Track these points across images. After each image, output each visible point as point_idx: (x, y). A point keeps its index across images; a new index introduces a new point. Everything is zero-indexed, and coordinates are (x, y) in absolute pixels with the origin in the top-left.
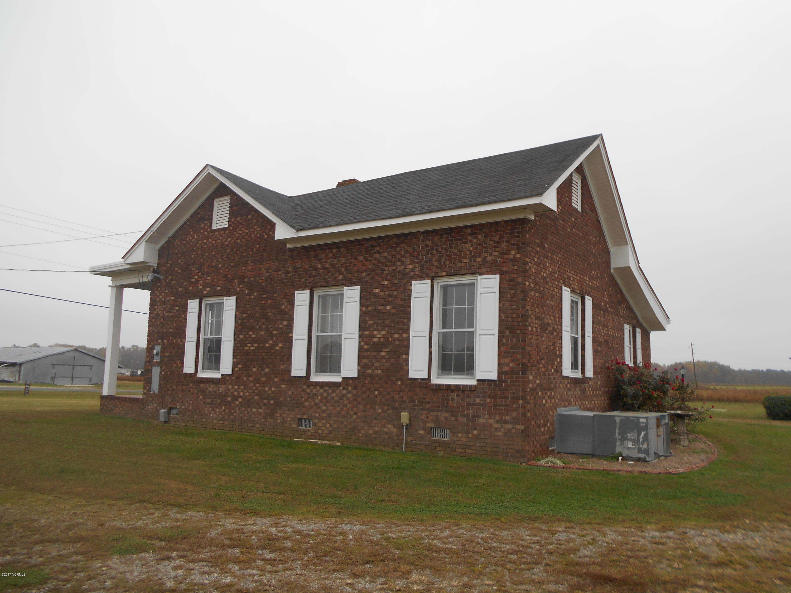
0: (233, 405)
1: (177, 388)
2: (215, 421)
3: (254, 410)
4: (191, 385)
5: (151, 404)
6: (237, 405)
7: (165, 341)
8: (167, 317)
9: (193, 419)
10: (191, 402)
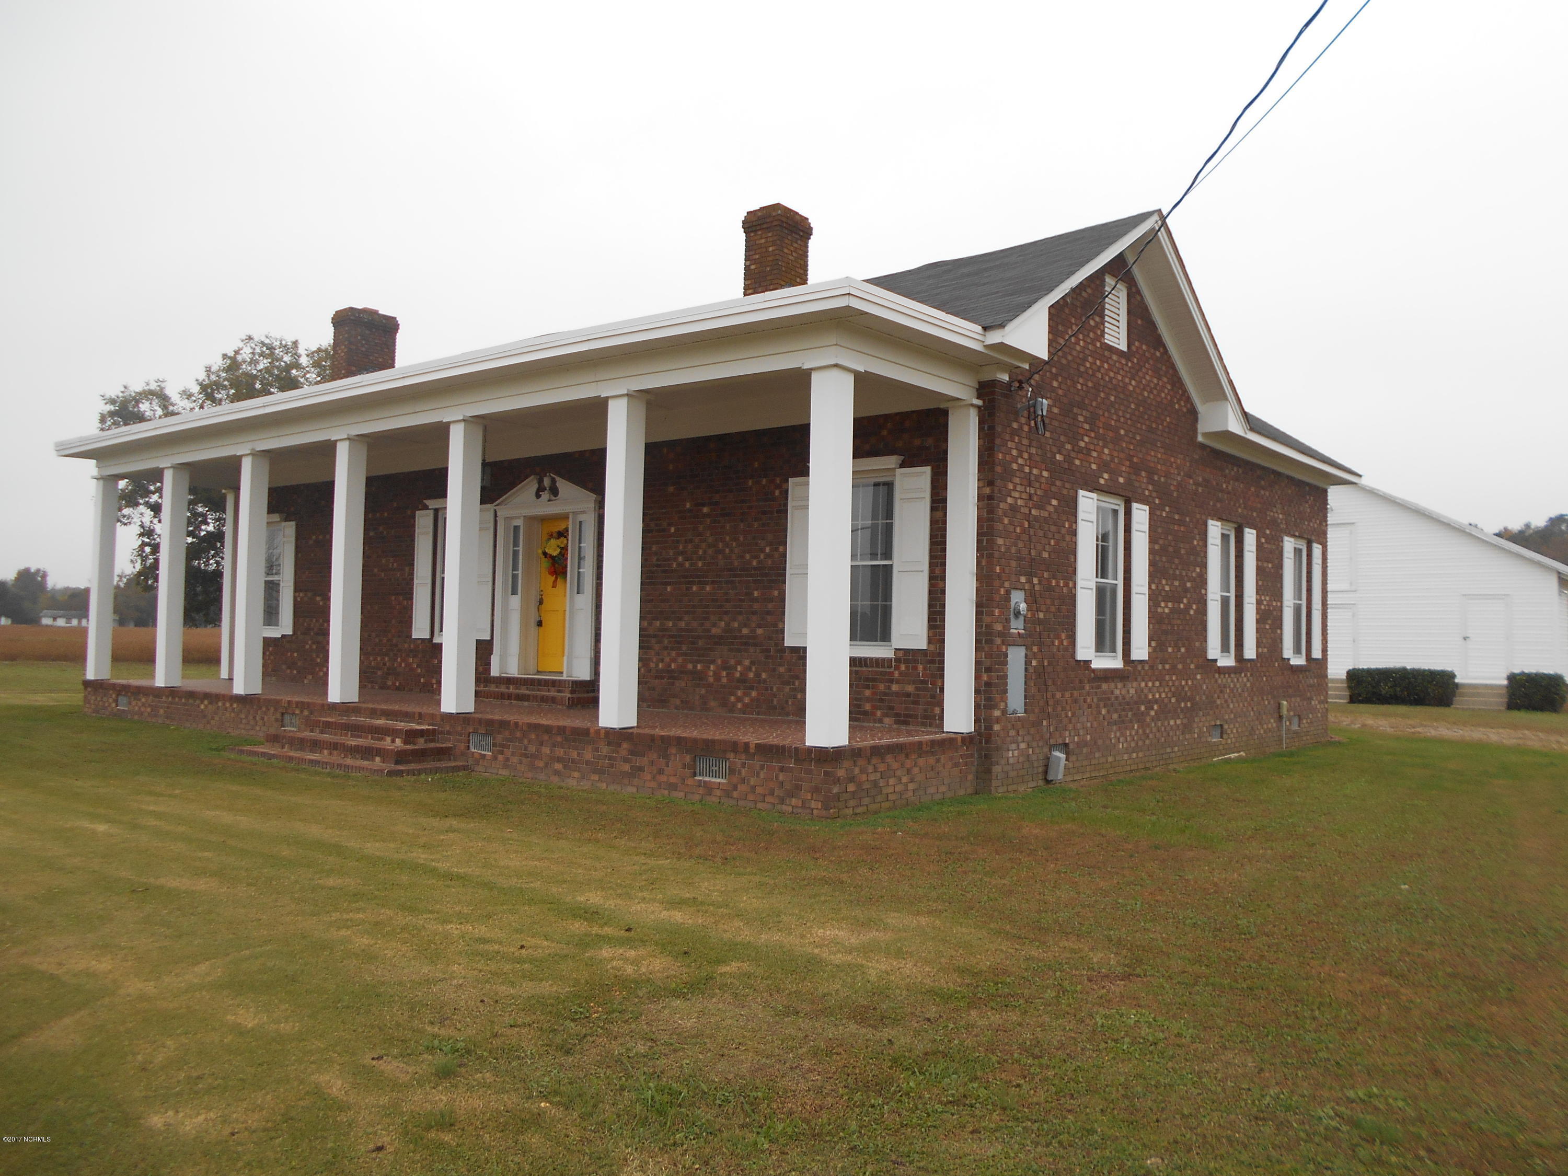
0: (1148, 719)
1: (1063, 696)
2: (1126, 757)
3: (1172, 722)
4: (1087, 687)
5: (1014, 746)
6: (1153, 719)
7: (1035, 581)
8: (1036, 518)
9: (1093, 762)
10: (1089, 725)
